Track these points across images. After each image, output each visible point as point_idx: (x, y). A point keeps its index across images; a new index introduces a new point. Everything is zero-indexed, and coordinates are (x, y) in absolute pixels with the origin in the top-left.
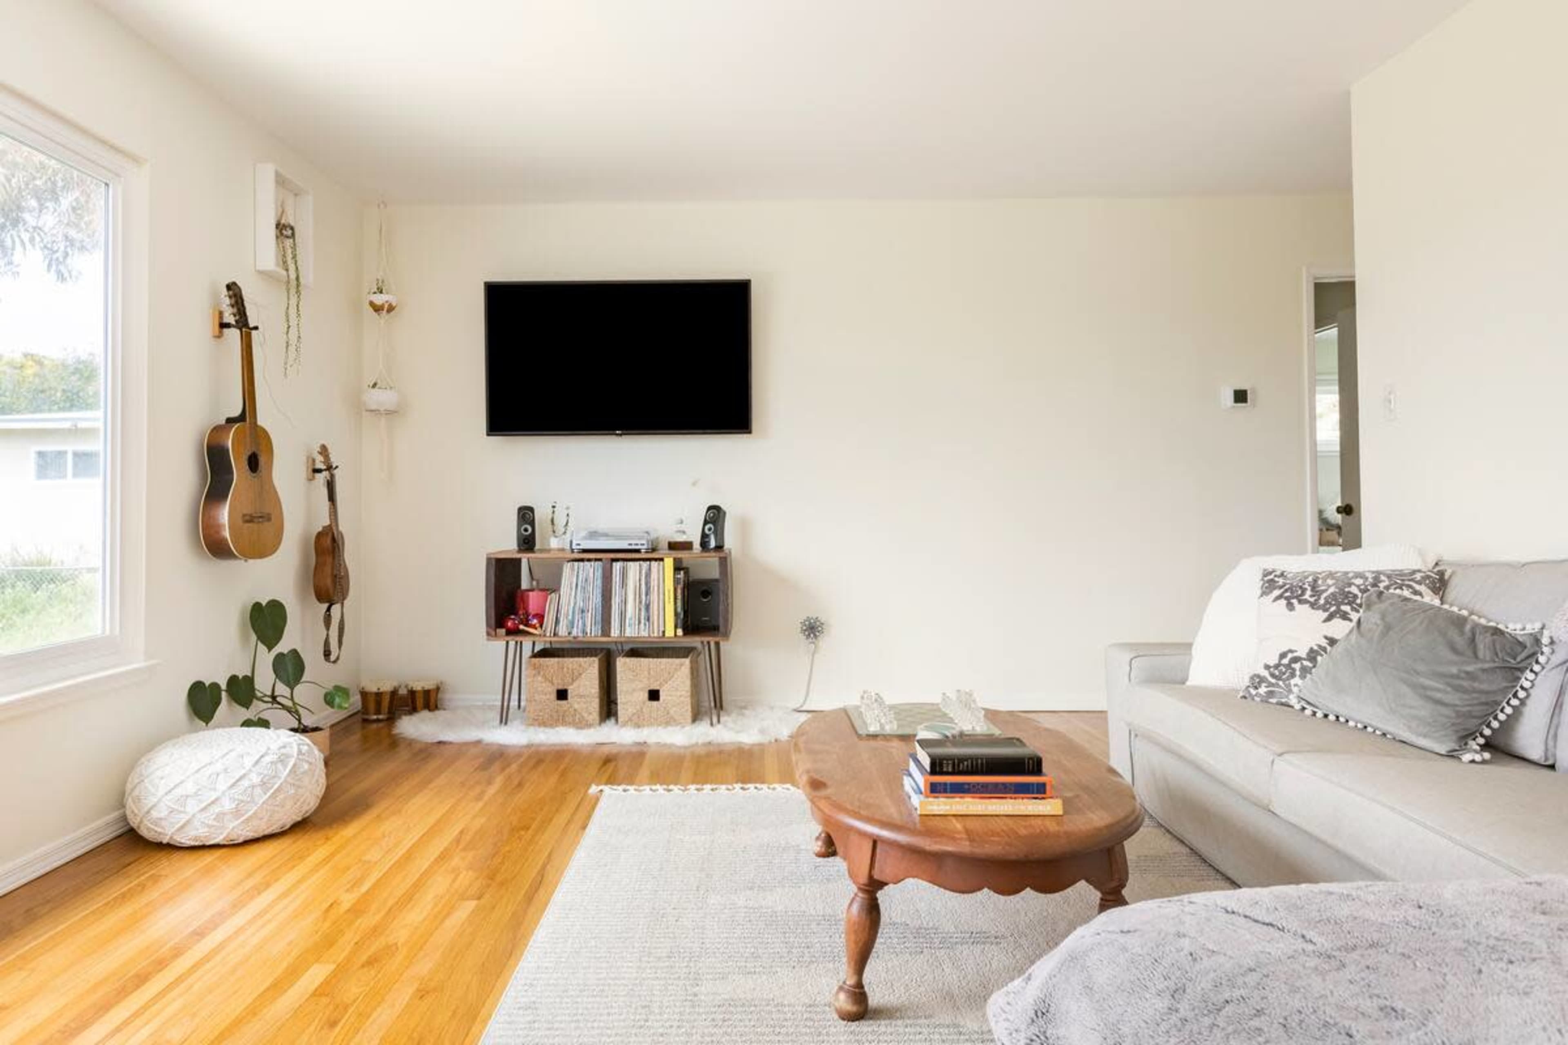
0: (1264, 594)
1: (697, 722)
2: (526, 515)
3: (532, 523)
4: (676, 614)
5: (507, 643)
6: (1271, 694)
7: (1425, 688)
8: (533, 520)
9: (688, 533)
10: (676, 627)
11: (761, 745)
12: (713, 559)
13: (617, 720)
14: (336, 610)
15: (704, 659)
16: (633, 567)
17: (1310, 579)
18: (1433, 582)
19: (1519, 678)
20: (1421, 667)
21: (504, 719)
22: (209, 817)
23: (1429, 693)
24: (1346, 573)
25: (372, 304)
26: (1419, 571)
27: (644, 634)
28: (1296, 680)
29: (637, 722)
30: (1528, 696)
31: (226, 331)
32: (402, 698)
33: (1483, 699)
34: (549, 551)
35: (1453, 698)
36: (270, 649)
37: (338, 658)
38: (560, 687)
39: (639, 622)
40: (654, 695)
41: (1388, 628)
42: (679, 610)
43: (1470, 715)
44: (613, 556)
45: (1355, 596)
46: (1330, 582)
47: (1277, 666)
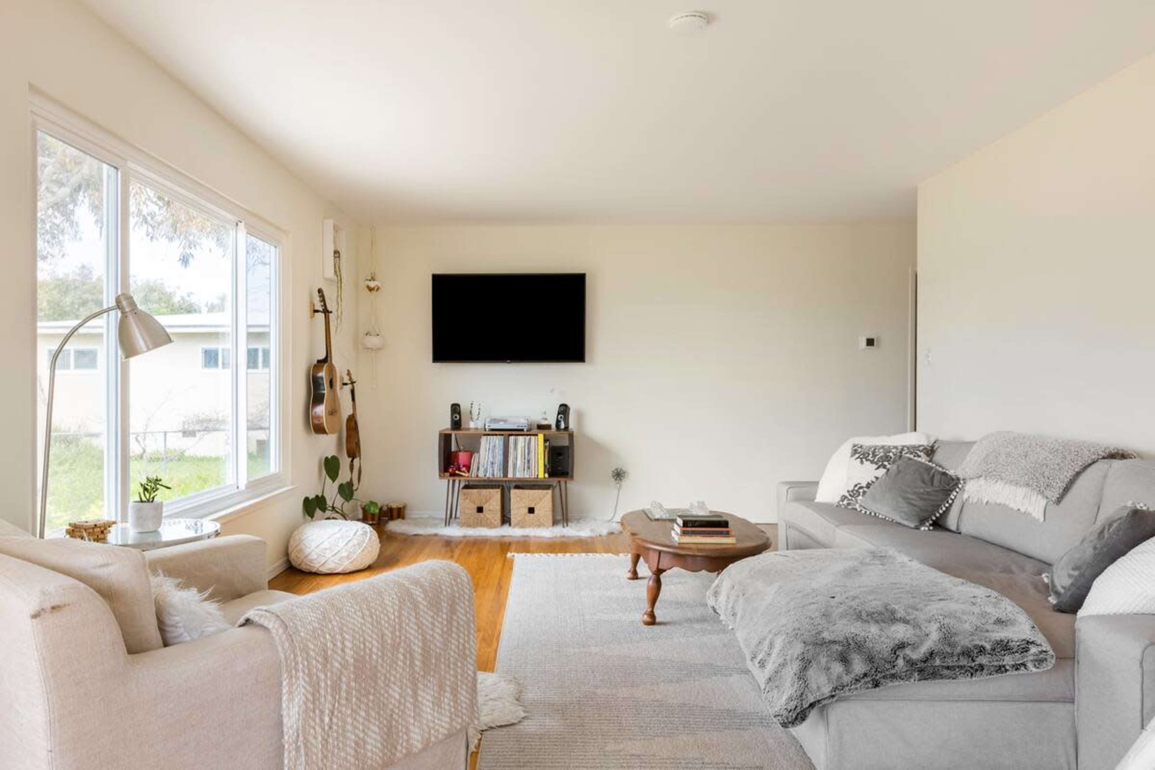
0: (852, 456)
1: (555, 526)
2: (455, 409)
3: (459, 413)
4: (545, 466)
5: (449, 481)
6: (849, 504)
7: (908, 498)
8: (460, 412)
9: (549, 419)
10: (545, 473)
11: (591, 538)
12: (566, 435)
13: (510, 525)
14: (356, 461)
15: (557, 490)
16: (521, 439)
17: (873, 449)
18: (928, 452)
19: (950, 495)
20: (909, 490)
21: (448, 522)
22: (336, 559)
23: (910, 501)
24: (889, 447)
25: (368, 287)
26: (923, 446)
27: (527, 476)
28: (860, 498)
29: (522, 525)
30: (953, 502)
31: (316, 314)
32: (385, 512)
33: (933, 503)
34: (469, 429)
35: (920, 503)
36: (334, 481)
37: (358, 488)
38: (479, 505)
39: (524, 470)
40: (531, 510)
41: (899, 472)
42: (546, 463)
43: (927, 511)
44: (510, 433)
45: (891, 458)
46: (881, 450)
47: (852, 491)
